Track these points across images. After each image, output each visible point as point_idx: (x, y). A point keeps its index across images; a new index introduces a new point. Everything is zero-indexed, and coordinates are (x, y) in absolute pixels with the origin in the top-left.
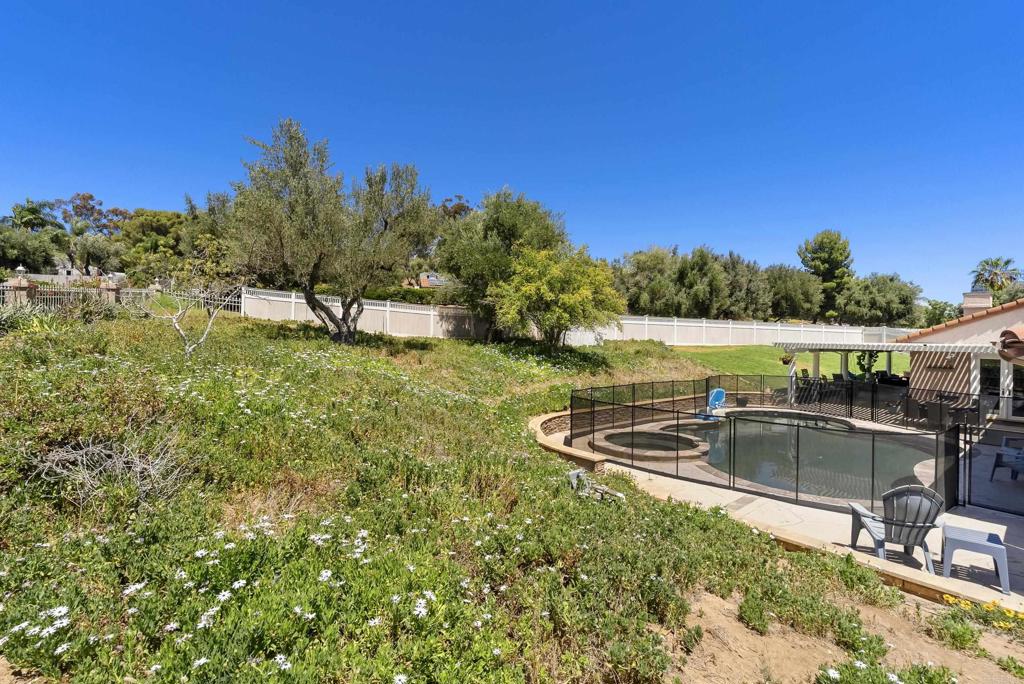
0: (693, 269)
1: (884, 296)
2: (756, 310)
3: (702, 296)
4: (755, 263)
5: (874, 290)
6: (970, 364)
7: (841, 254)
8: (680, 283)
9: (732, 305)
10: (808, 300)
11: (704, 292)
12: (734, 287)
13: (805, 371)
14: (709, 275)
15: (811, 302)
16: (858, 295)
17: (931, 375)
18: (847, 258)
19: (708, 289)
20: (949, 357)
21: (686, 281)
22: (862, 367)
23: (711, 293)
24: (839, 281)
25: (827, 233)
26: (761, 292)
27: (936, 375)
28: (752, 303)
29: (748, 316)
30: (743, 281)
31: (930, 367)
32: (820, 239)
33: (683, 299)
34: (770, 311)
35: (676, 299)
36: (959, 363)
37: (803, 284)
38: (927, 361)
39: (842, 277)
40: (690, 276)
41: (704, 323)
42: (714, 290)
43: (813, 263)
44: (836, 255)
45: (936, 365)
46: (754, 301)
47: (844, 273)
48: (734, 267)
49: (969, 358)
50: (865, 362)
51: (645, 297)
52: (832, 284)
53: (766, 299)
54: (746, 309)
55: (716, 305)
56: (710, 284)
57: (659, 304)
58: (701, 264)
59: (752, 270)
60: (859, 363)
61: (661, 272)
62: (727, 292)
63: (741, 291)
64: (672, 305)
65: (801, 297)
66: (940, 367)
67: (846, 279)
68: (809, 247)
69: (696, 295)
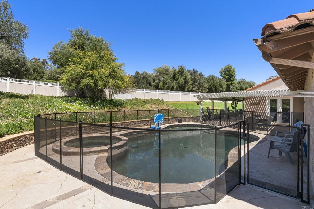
0: (178, 74)
1: (245, 86)
2: (202, 90)
3: (181, 83)
4: (202, 73)
5: (242, 84)
6: (266, 102)
7: (233, 73)
8: (174, 79)
9: (193, 87)
10: (222, 87)
11: (182, 82)
12: (194, 81)
13: (208, 108)
14: (184, 76)
15: (222, 88)
16: (237, 85)
17: (252, 107)
18: (235, 74)
19: (183, 81)
20: (258, 99)
21: (176, 78)
22: (233, 108)
23: (185, 82)
24: (232, 82)
25: (228, 66)
26: (204, 83)
27: (254, 107)
28: (200, 87)
29: (199, 92)
30: (198, 79)
31: (252, 104)
32: (226, 67)
33: (174, 84)
34: (207, 90)
35: (172, 85)
36: (262, 102)
37: (219, 82)
38: (251, 101)
39: (233, 81)
40: (177, 75)
41: (180, 93)
42: (186, 82)
43: (224, 76)
44: (231, 73)
45: (254, 103)
46: (201, 86)
47: (234, 79)
48: (195, 74)
49: (266, 100)
50: (234, 105)
51: (161, 84)
52: (230, 83)
53: (206, 85)
54: (199, 89)
55: (187, 88)
56: (185, 79)
57: (166, 86)
58: (182, 72)
59: (201, 75)
60: (232, 106)
61: (167, 74)
62: (191, 83)
63: (197, 82)
64: (170, 87)
65: (219, 86)
66: (256, 104)
67: (234, 81)
68: (223, 71)
69: (179, 83)
